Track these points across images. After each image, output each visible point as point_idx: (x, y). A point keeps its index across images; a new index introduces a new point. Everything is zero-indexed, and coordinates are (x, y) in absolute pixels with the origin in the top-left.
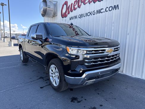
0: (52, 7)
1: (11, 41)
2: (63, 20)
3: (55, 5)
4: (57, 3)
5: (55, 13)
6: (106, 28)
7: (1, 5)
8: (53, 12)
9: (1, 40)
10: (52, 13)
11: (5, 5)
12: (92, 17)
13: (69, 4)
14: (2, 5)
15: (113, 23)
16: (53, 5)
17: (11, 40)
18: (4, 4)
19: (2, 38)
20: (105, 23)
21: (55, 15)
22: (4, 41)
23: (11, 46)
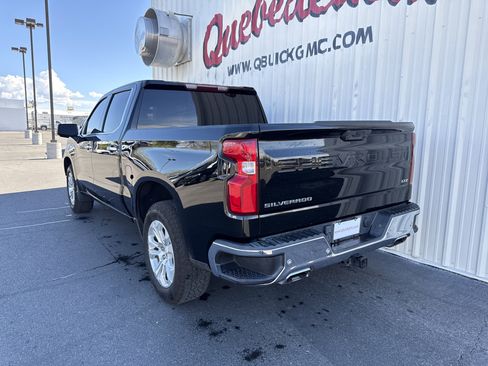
0: (174, 33)
1: (54, 140)
2: (208, 75)
3: (186, 27)
4: (191, 20)
5: (186, 53)
6: (335, 102)
7: (28, 25)
8: (179, 47)
9: (27, 136)
10: (176, 52)
11: (38, 25)
12: (293, 65)
13: (227, 23)
14: (31, 26)
15: (356, 86)
16: (178, 28)
17: (53, 137)
18: (34, 21)
19: (31, 132)
20: (332, 86)
21: (184, 59)
22: (35, 141)
23: (55, 158)
